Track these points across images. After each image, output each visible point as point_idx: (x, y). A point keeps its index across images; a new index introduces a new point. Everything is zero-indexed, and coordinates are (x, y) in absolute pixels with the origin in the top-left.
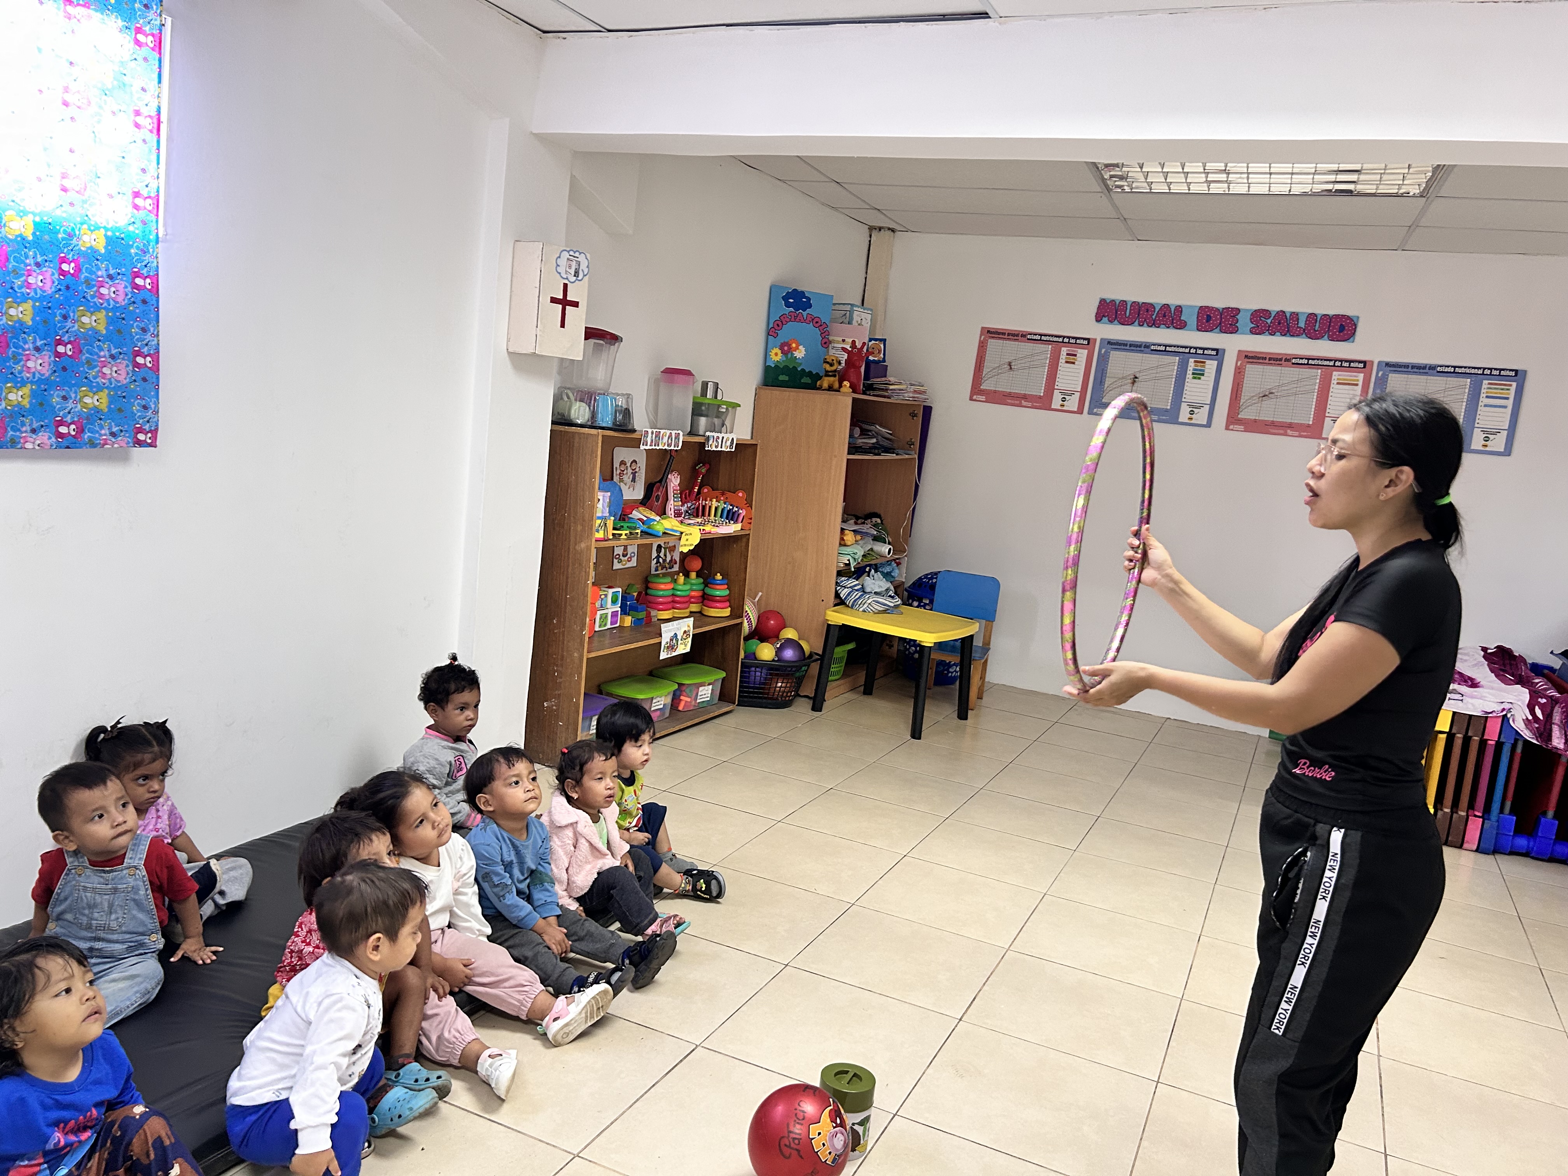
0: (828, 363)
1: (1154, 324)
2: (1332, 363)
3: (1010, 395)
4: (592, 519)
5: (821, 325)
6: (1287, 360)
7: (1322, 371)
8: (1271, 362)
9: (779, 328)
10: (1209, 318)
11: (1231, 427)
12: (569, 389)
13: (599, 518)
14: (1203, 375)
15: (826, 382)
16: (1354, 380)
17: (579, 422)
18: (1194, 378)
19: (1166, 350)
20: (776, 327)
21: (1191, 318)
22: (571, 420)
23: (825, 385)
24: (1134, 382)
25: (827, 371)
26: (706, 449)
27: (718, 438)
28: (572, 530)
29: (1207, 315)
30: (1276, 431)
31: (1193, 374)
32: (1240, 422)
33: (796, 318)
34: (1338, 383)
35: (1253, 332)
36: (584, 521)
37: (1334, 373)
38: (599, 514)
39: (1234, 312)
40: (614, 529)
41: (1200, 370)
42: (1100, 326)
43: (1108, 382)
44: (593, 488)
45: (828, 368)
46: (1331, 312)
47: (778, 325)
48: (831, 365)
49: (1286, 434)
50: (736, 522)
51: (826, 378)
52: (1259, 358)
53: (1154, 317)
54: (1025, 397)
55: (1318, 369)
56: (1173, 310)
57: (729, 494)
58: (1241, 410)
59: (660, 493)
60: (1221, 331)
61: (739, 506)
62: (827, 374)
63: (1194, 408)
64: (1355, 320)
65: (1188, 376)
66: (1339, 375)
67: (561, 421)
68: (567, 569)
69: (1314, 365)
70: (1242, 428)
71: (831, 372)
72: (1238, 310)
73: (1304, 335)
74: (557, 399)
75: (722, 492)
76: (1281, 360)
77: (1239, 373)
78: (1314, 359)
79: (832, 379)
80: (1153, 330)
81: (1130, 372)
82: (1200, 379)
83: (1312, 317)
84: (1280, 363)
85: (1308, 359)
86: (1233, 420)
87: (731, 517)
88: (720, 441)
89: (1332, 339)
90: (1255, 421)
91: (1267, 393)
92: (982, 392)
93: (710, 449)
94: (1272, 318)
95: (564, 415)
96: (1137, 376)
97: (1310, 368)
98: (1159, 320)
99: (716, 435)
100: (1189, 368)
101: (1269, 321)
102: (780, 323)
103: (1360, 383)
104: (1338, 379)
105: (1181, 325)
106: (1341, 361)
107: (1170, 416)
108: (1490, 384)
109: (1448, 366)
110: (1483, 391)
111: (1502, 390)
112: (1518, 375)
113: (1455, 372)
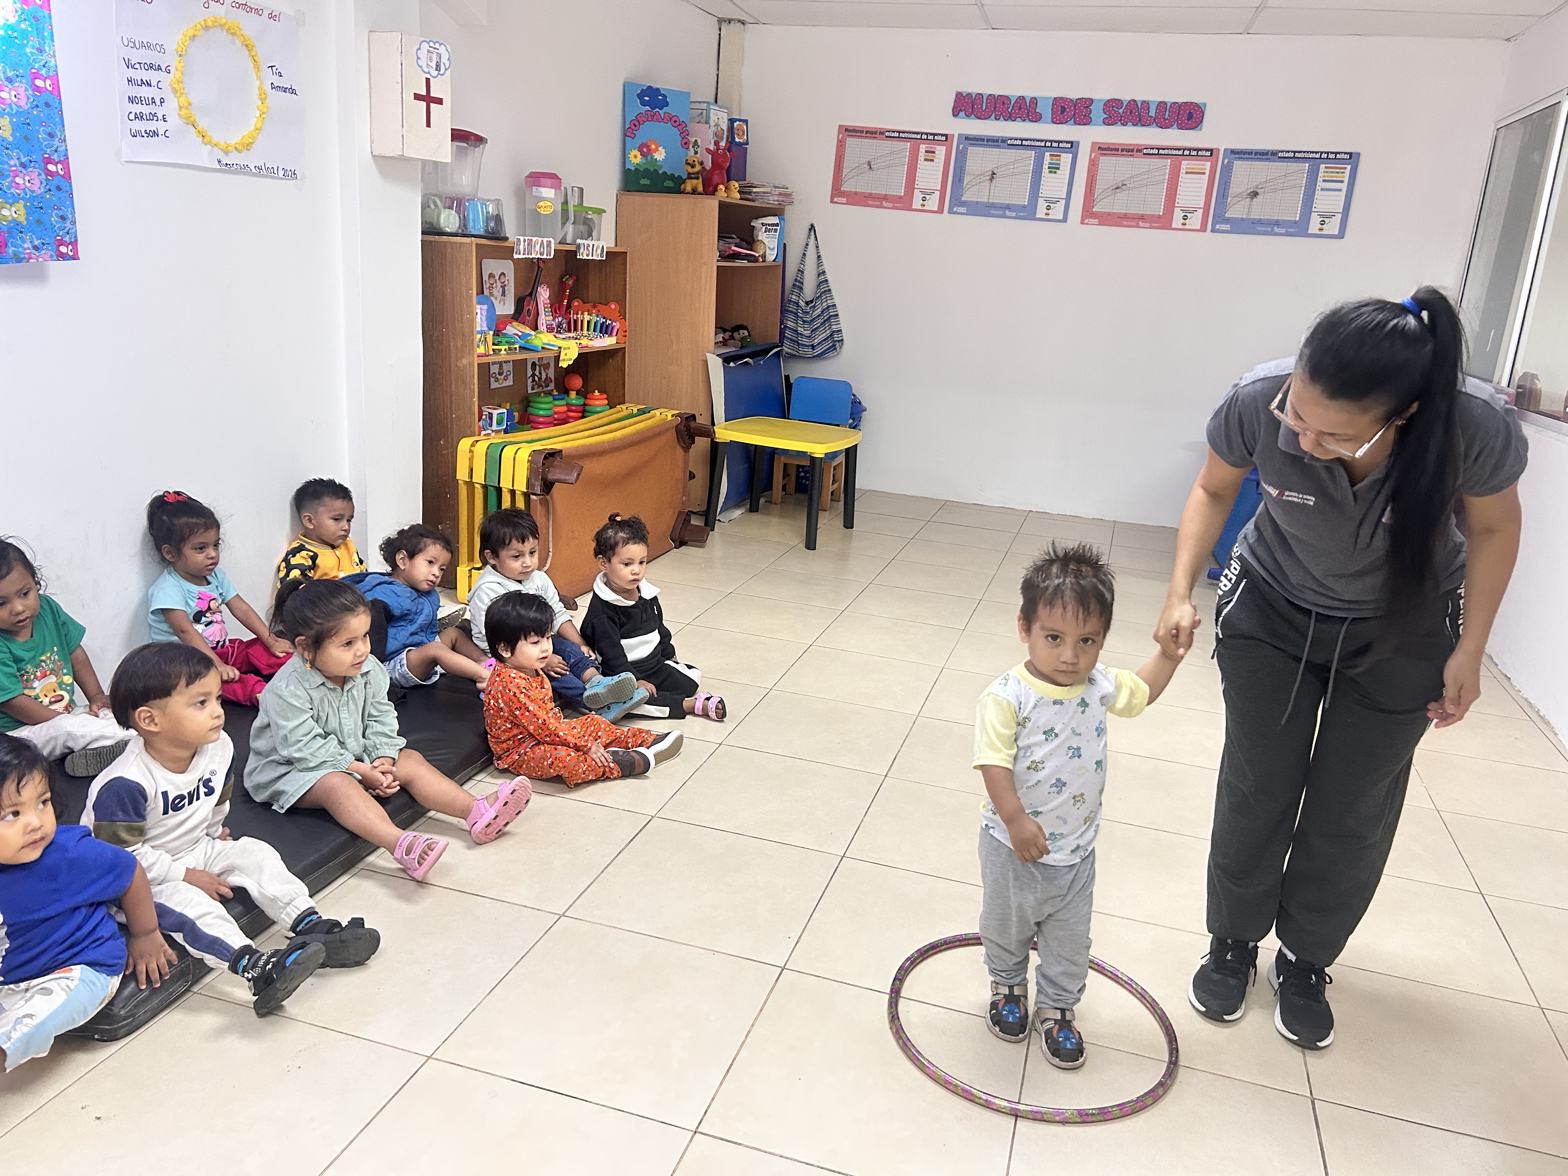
0: (689, 164)
1: (1010, 117)
2: (1181, 152)
3: (870, 196)
4: (472, 333)
5: (679, 125)
6: (1139, 151)
7: (1171, 161)
8: (1123, 153)
9: (637, 128)
10: (1063, 110)
11: (1086, 221)
12: (435, 195)
13: (478, 332)
14: (1058, 169)
15: (689, 187)
16: (1202, 169)
17: (448, 230)
18: (1051, 172)
19: (1021, 144)
20: (633, 127)
21: (1045, 109)
22: (441, 230)
23: (689, 188)
24: (992, 179)
25: (689, 174)
26: (578, 257)
27: (588, 245)
28: (452, 348)
29: (1062, 106)
30: (1130, 223)
31: (1049, 168)
32: (1094, 215)
33: (653, 118)
34: (1187, 173)
35: (1106, 123)
36: (463, 335)
37: (1183, 162)
38: (479, 329)
39: (1087, 103)
40: (494, 344)
41: (1056, 164)
42: (957, 120)
43: (967, 179)
44: (471, 300)
45: (691, 170)
46: (1180, 100)
47: (635, 125)
48: (693, 167)
49: (1138, 226)
50: (611, 335)
51: (688, 181)
52: (1112, 150)
53: (1010, 110)
54: (885, 198)
55: (1167, 158)
56: (1028, 102)
57: (600, 307)
58: (1095, 203)
59: (530, 308)
60: (1076, 123)
61: (613, 319)
62: (690, 176)
63: (1051, 203)
64: (1203, 108)
65: (1044, 170)
66: (1188, 164)
67: (430, 230)
68: (451, 386)
69: (1164, 155)
70: (1096, 221)
71: (693, 174)
72: (1091, 101)
73: (1155, 125)
74: (425, 207)
75: (593, 305)
76: (1132, 150)
77: (1093, 165)
78: (1164, 149)
79: (695, 181)
80: (1010, 124)
81: (989, 167)
82: (1055, 173)
83: (1162, 105)
84: (1132, 153)
85: (1159, 149)
86: (1088, 213)
87: (605, 330)
88: (590, 249)
89: (1181, 128)
90: (1109, 214)
91: (1120, 185)
92: (842, 194)
93: (581, 257)
94: (1124, 108)
95: (433, 225)
96: (995, 172)
97: (1160, 158)
98: (1015, 113)
99: (586, 242)
100: (1045, 162)
101: (1121, 111)
102: (637, 124)
103: (1207, 172)
104: (1187, 168)
105: (1036, 118)
106: (1189, 150)
107: (1027, 212)
108: (1326, 168)
109: (1289, 152)
110: (1320, 175)
111: (1338, 173)
112: (1352, 158)
113: (1295, 157)
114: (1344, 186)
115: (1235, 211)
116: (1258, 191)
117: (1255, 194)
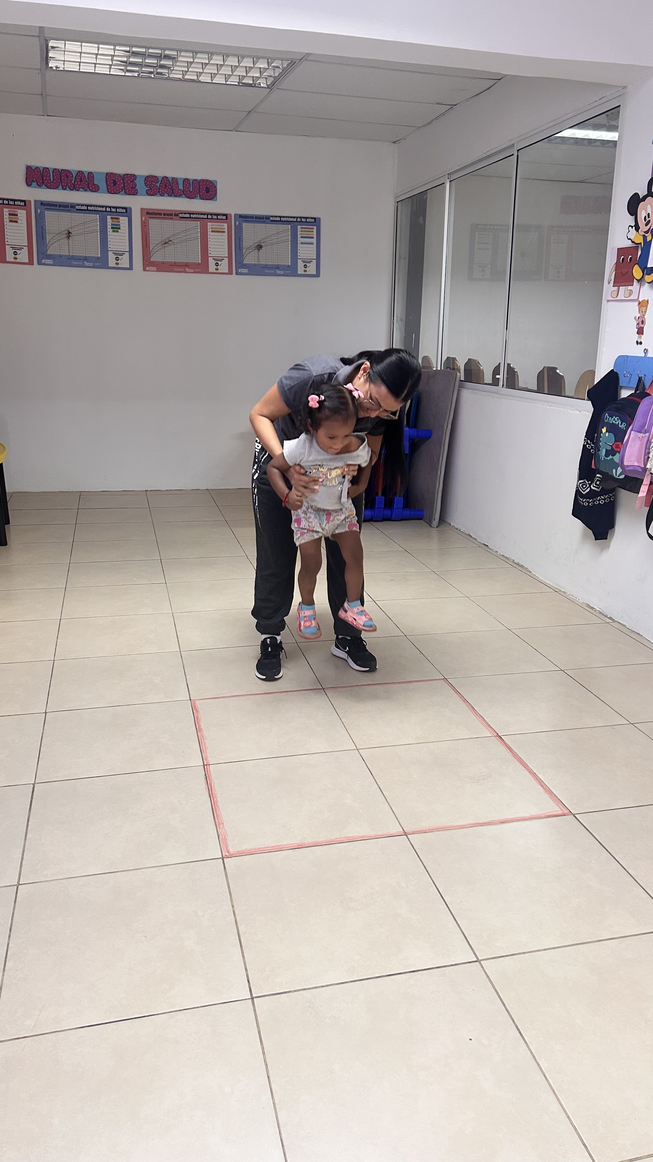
1: (74, 188)
2: (205, 217)
6: (176, 215)
7: (200, 223)
8: (165, 217)
10: (115, 183)
11: (147, 268)
14: (119, 228)
16: (221, 229)
18: (114, 231)
19: (88, 209)
21: (101, 183)
24: (68, 237)
29: (113, 180)
30: (179, 270)
31: (112, 228)
32: (153, 264)
34: (212, 231)
35: (148, 194)
37: (209, 224)
39: (132, 178)
41: (117, 225)
42: (31, 189)
43: (48, 237)
46: (199, 177)
49: (185, 272)
52: (157, 214)
53: (73, 182)
55: (199, 221)
56: (86, 176)
58: (151, 255)
60: (126, 193)
63: (118, 255)
64: (215, 184)
65: (108, 230)
66: (212, 225)
69: (195, 218)
70: (154, 268)
72: (134, 176)
73: (184, 196)
76: (171, 215)
77: (144, 226)
78: (194, 214)
80: (74, 193)
81: (64, 228)
82: (118, 232)
83: (186, 180)
84: (172, 217)
85: (190, 214)
86: (148, 263)
89: (202, 199)
90: (163, 263)
91: (167, 241)
94: (160, 182)
96: (70, 231)
97: (192, 221)
98: (78, 184)
100: (108, 224)
101: (158, 185)
103: (226, 230)
104: (212, 228)
105: (95, 189)
106: (211, 214)
107: (101, 262)
108: (302, 228)
109: (277, 217)
110: (299, 233)
111: (309, 231)
112: (316, 221)
113: (280, 220)
114: (314, 241)
115: (250, 259)
116: (262, 244)
117: (260, 247)
